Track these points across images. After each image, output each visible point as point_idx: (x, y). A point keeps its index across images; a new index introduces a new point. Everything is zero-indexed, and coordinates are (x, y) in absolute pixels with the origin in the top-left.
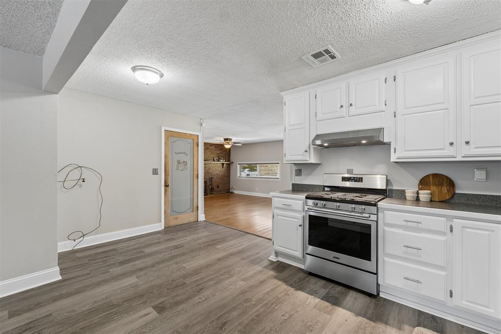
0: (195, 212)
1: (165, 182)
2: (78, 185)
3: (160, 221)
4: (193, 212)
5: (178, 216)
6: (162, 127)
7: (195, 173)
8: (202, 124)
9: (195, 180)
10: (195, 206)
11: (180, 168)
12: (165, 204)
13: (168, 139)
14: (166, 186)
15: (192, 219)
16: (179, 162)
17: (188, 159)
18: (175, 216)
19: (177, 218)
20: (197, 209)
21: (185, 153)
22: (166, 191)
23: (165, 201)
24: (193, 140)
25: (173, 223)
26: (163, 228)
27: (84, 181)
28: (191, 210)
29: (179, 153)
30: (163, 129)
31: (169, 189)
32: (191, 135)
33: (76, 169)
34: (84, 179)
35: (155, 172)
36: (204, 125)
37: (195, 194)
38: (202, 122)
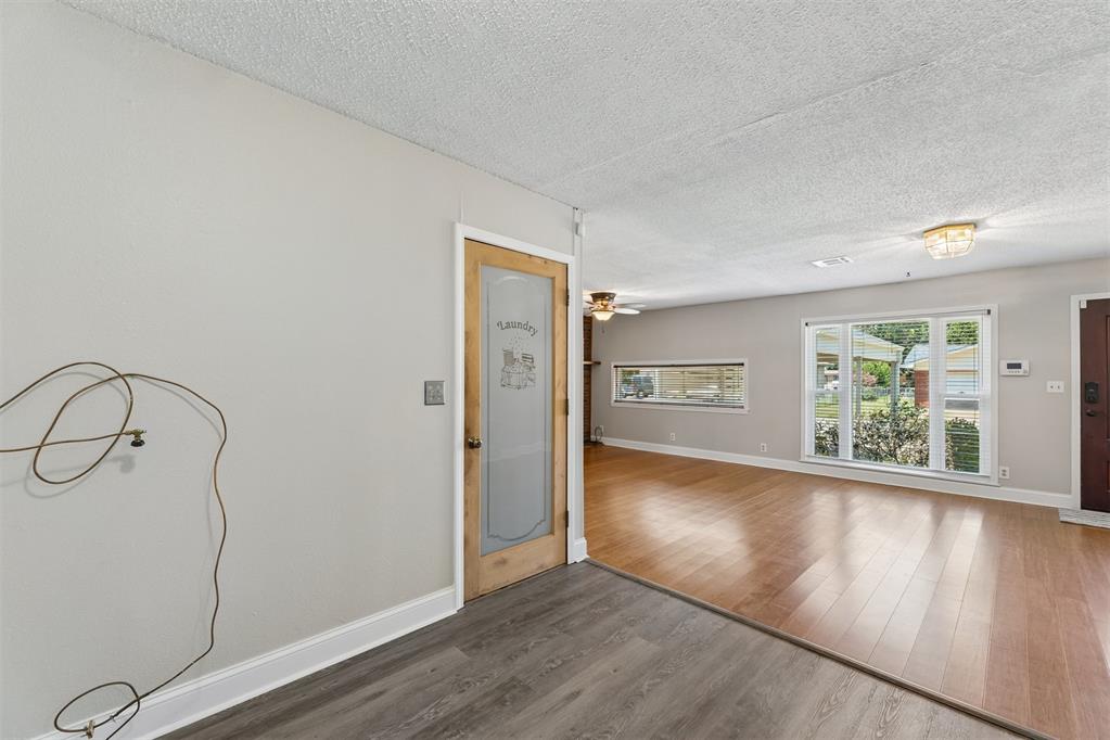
0: (558, 533)
1: (467, 431)
2: (115, 459)
3: (451, 581)
4: (552, 533)
5: (505, 554)
6: (458, 226)
7: (559, 396)
8: (577, 225)
9: (559, 418)
10: (559, 511)
11: (514, 381)
12: (466, 514)
13: (476, 271)
14: (471, 445)
15: (550, 560)
16: (509, 357)
17: (537, 348)
18: (497, 557)
19: (504, 562)
20: (563, 522)
21: (527, 327)
22: (469, 465)
23: (466, 502)
24: (553, 279)
25: (493, 580)
26: (460, 605)
27: (137, 443)
28: (545, 526)
29: (508, 325)
30: (462, 231)
31: (481, 456)
32: (546, 261)
33: (106, 386)
34: (137, 434)
35: (433, 395)
36: (583, 230)
37: (559, 470)
38: (577, 220)
